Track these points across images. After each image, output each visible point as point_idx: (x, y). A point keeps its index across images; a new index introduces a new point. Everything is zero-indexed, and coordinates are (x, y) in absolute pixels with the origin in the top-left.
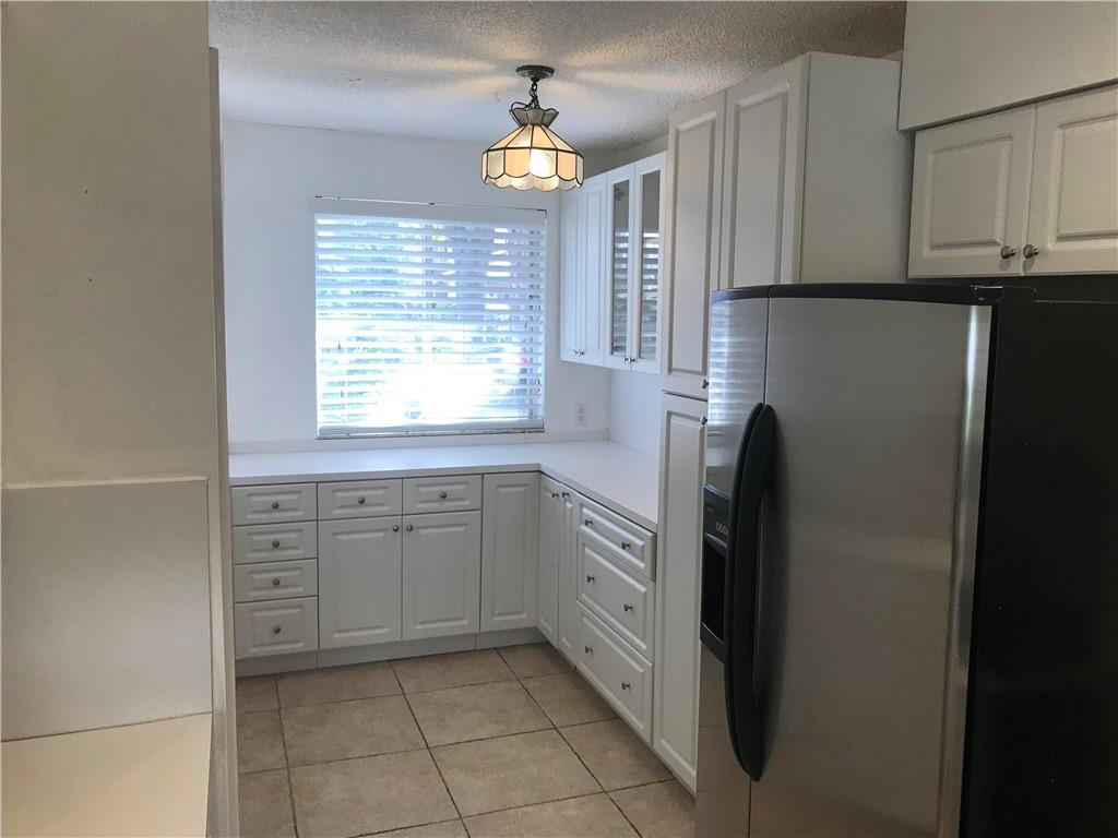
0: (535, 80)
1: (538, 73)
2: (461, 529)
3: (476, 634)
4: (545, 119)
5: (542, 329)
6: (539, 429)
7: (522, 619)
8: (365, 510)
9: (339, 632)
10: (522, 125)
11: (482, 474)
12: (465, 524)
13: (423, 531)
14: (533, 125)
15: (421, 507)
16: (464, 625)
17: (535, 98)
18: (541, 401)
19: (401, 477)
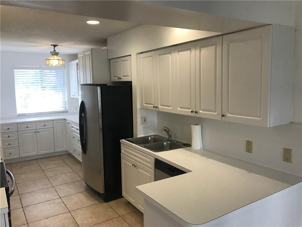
0: (54, 47)
1: (55, 46)
2: (49, 132)
3: (54, 153)
4: (57, 54)
5: (66, 91)
6: (67, 112)
7: (64, 149)
8: (28, 129)
9: (24, 153)
10: (53, 55)
11: (53, 120)
12: (50, 131)
13: (41, 133)
14: (55, 55)
15: (40, 128)
16: (52, 151)
17: (55, 50)
18: (67, 106)
19: (36, 122)
